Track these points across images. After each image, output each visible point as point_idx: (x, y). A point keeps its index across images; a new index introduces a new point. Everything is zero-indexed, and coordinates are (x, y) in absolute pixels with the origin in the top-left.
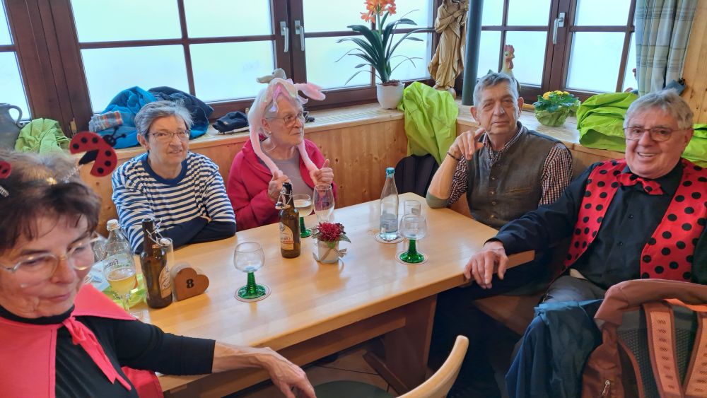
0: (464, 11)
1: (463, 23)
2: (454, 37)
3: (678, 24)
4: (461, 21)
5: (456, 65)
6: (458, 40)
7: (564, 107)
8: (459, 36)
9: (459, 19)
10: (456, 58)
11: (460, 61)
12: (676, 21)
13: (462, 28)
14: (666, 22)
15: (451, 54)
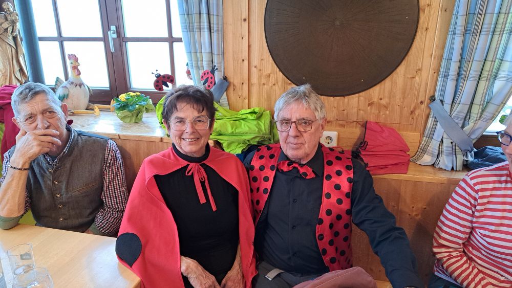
0: (13, 23)
1: (15, 34)
2: (8, 48)
3: (214, 36)
4: (12, 32)
5: (18, 75)
6: (14, 51)
7: (140, 105)
8: (15, 47)
9: (10, 30)
10: (17, 68)
11: (21, 70)
12: (212, 34)
13: (15, 38)
14: (206, 34)
15: (10, 64)
